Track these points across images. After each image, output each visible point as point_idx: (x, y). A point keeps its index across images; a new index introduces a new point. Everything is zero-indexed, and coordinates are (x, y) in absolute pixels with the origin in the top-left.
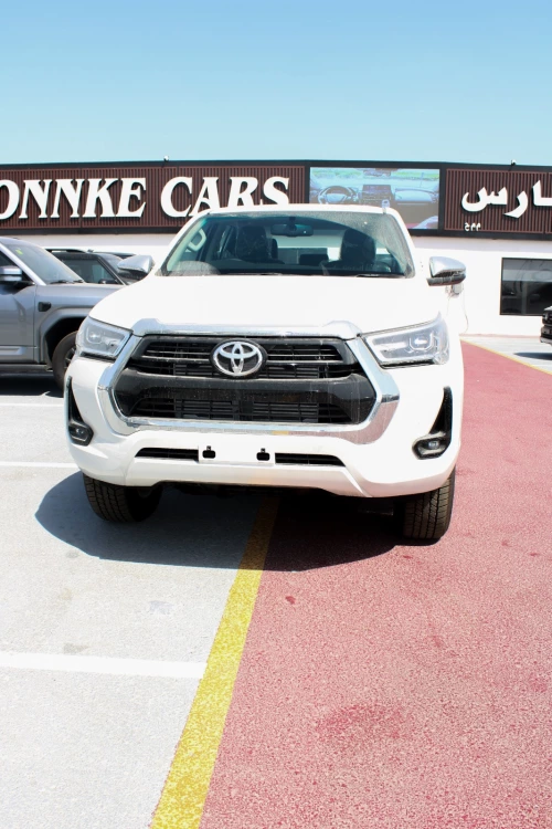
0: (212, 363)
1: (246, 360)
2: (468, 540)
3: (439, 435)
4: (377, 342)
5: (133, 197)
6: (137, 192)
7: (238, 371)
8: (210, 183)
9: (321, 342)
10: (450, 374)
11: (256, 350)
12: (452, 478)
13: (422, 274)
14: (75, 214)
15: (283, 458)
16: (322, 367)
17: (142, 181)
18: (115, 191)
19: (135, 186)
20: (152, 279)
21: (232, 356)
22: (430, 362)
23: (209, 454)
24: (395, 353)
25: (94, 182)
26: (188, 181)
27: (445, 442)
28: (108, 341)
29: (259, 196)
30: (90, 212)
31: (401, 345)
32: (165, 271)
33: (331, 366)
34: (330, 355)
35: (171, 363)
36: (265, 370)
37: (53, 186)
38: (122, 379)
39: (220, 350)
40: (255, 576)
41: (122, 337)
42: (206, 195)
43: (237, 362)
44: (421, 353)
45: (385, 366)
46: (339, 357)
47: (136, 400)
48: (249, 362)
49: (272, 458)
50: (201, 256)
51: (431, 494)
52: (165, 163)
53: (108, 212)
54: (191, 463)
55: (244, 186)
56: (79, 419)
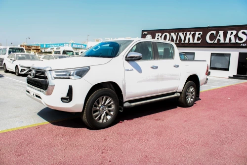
5: (198, 37)
6: (200, 36)
8: (221, 33)
14: (183, 42)
17: (201, 33)
18: (194, 36)
19: (199, 34)
25: (188, 33)
26: (215, 32)
29: (236, 36)
30: (187, 41)
37: (178, 34)
42: (220, 36)
52: (208, 27)
53: (191, 41)
55: (232, 33)
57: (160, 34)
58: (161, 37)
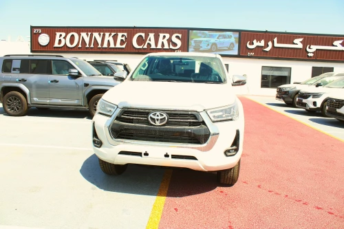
0: (148, 120)
1: (161, 119)
2: (245, 185)
3: (234, 147)
4: (211, 113)
5: (122, 40)
6: (124, 38)
7: (158, 123)
8: (152, 36)
9: (190, 113)
10: (239, 124)
11: (165, 115)
12: (239, 162)
13: (230, 81)
14: (100, 46)
15: (174, 157)
16: (190, 122)
17: (126, 34)
18: (115, 38)
19: (123, 36)
20: (127, 81)
21: (156, 117)
22: (231, 120)
23: (146, 154)
24: (218, 117)
25: (107, 34)
26: (143, 35)
27: (236, 150)
28: (109, 109)
29: (170, 40)
30: (105, 45)
31: (221, 113)
32: (132, 79)
33: (193, 122)
34: (193, 118)
35: (133, 119)
36: (168, 123)
37: (92, 35)
38: (114, 124)
39: (151, 115)
40: (163, 199)
41: (114, 108)
42: (150, 40)
43: (158, 120)
44: (228, 116)
45: (214, 122)
46: (196, 119)
47: (119, 132)
48: (162, 120)
49: (170, 156)
50: (145, 73)
51: (231, 169)
52: (135, 27)
53: (112, 45)
54: (139, 157)
55: (164, 37)
56: (97, 138)
57: (64, 34)
58: (65, 38)
